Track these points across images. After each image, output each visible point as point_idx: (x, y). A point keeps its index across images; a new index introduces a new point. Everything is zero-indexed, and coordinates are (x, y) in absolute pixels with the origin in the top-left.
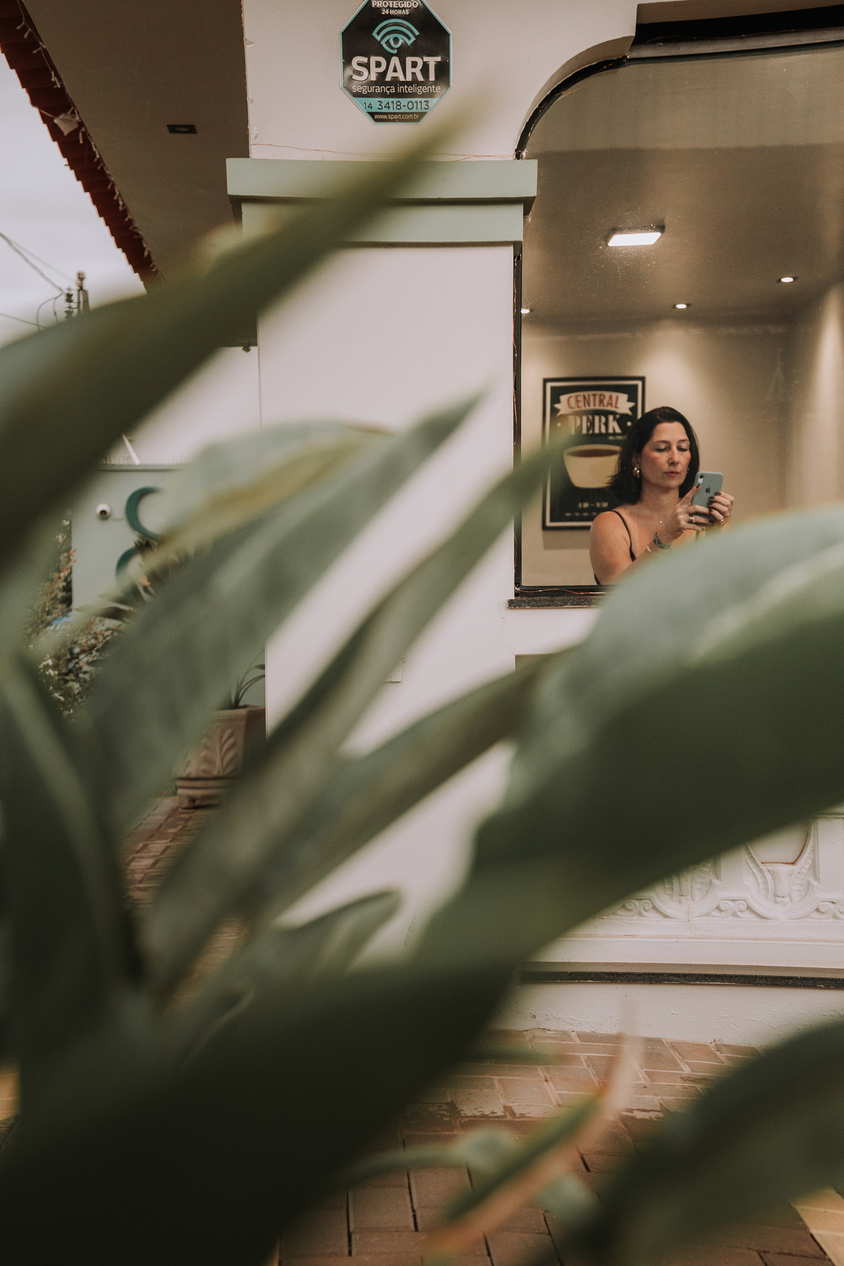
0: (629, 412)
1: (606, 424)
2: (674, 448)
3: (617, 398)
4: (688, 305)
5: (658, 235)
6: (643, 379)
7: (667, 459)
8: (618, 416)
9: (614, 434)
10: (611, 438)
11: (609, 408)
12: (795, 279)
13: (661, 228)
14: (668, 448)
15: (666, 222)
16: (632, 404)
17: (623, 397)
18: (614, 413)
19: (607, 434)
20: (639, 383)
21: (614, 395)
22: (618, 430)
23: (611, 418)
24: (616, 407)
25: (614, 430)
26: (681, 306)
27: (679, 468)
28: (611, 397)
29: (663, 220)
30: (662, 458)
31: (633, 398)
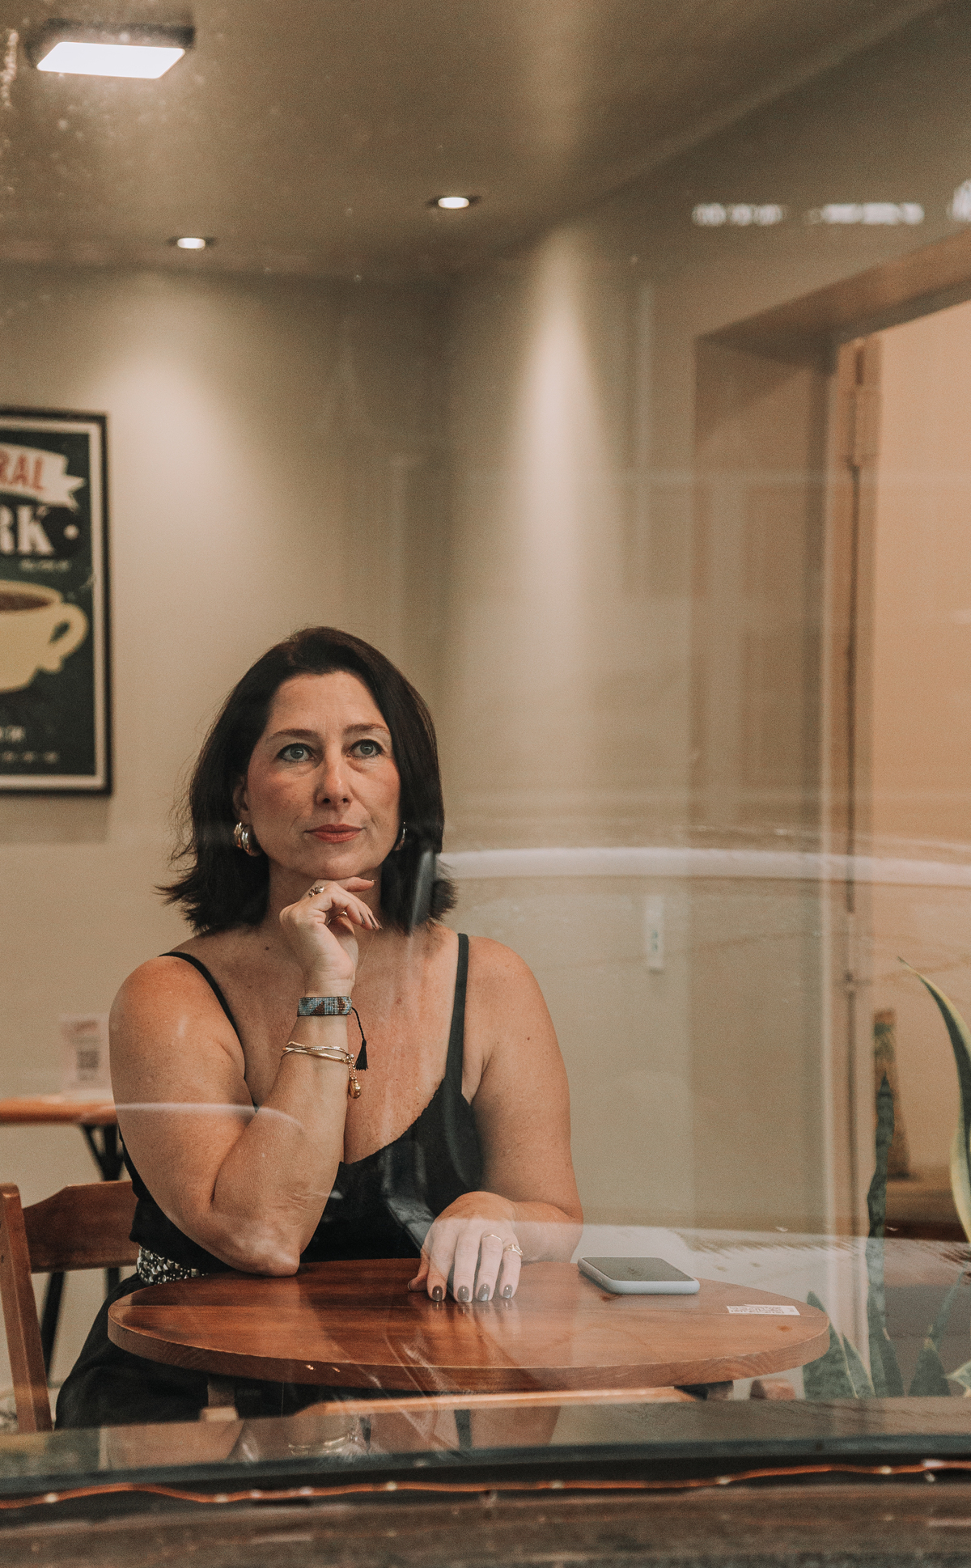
0: (70, 503)
1: (14, 529)
2: (334, 752)
3: (39, 465)
4: (209, 242)
5: (178, 53)
6: (101, 420)
7: (311, 790)
8: (42, 511)
9: (35, 556)
10: (27, 565)
11: (19, 489)
12: (473, 200)
13: (185, 36)
14: (317, 754)
15: (199, 22)
16: (76, 483)
17: (54, 464)
18: (33, 503)
19: (17, 556)
20: (93, 430)
21: (32, 455)
22: (44, 547)
23: (25, 513)
24: (37, 487)
25: (33, 545)
26: (192, 243)
27: (352, 816)
28: (22, 462)
29: (188, 16)
30: (296, 780)
31: (77, 466)
